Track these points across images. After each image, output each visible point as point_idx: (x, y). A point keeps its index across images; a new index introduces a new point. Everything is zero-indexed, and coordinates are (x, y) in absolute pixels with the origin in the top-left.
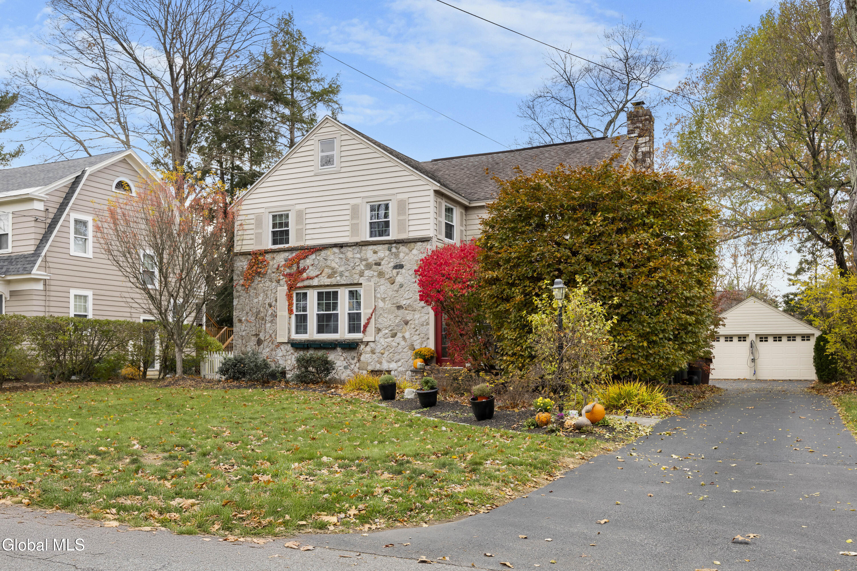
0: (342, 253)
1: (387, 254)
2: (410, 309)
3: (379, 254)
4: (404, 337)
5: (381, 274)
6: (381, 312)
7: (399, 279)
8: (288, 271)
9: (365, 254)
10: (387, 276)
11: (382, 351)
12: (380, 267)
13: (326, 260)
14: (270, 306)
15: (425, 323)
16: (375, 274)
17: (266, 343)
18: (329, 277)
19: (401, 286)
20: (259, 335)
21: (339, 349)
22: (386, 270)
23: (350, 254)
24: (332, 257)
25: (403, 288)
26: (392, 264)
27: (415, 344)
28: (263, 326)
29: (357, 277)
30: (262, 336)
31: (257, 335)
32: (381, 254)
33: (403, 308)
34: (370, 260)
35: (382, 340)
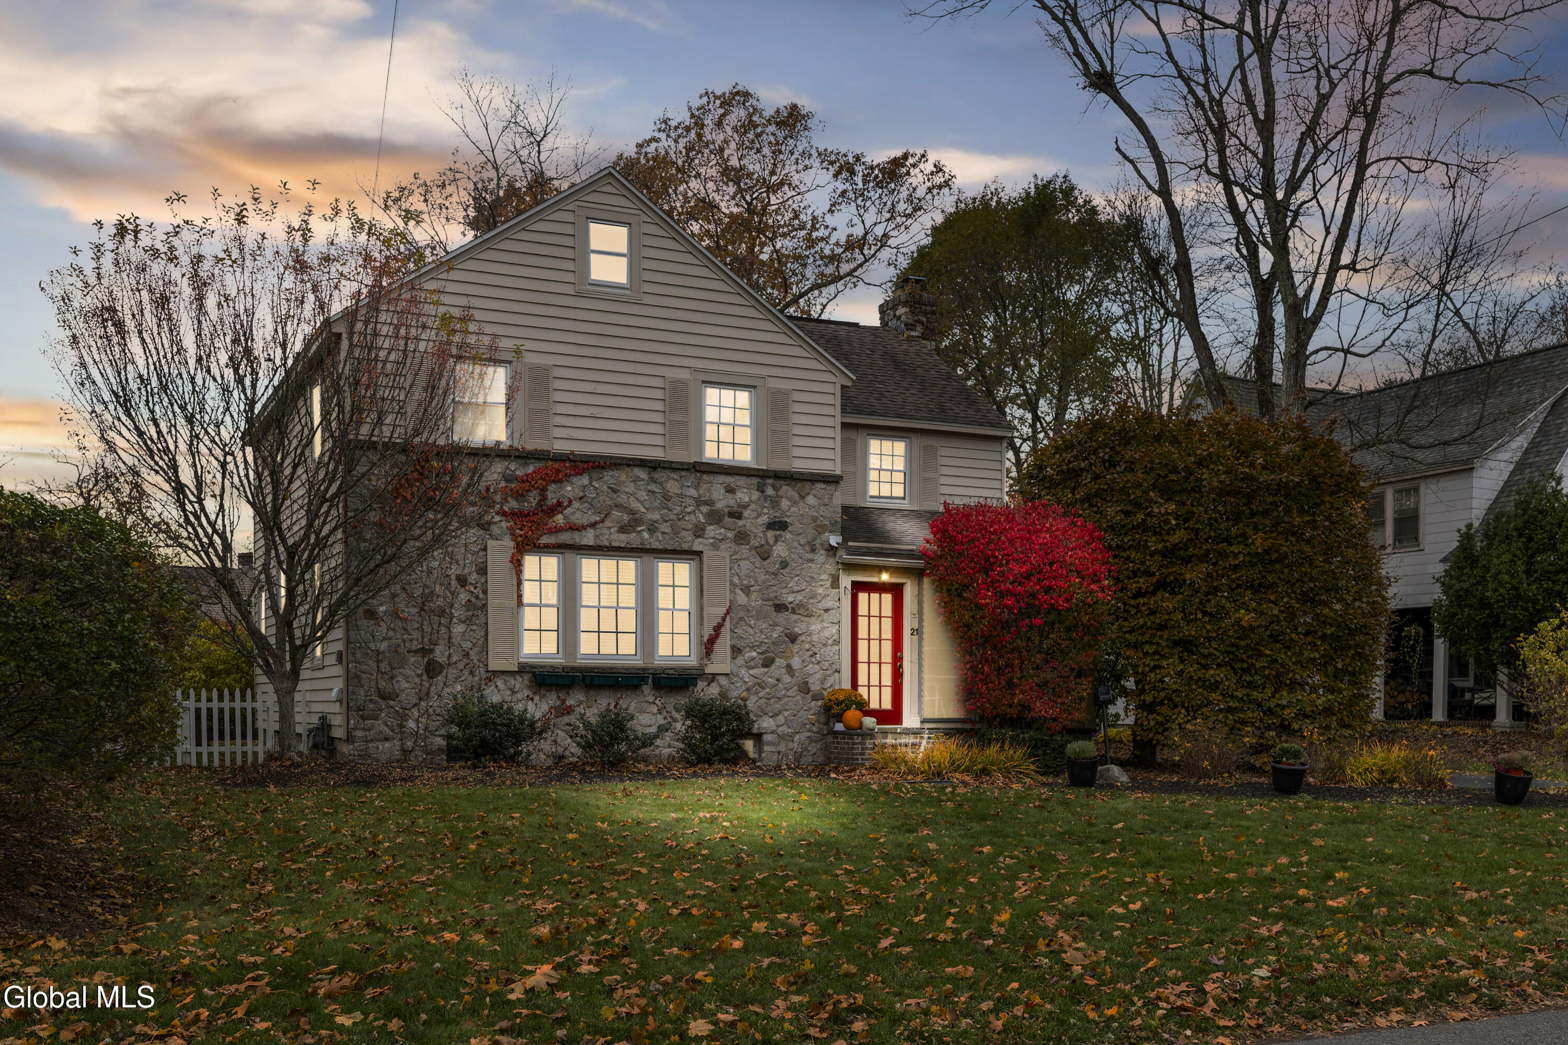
0: (655, 481)
1: (754, 497)
2: (801, 611)
3: (739, 495)
4: (789, 668)
5: (742, 537)
6: (742, 614)
7: (779, 550)
8: (513, 504)
9: (709, 490)
10: (755, 543)
11: (744, 694)
12: (741, 523)
13: (615, 491)
14: (462, 581)
15: (830, 642)
16: (730, 535)
17: (452, 672)
18: (623, 530)
19: (784, 564)
20: (431, 651)
21: (646, 689)
22: (753, 529)
23: (673, 487)
24: (631, 488)
25: (786, 570)
26: (765, 519)
27: (810, 680)
28: (443, 630)
29: (688, 535)
30: (440, 654)
31: (424, 652)
32: (743, 496)
33: (787, 609)
34: (719, 505)
35: (743, 671)
